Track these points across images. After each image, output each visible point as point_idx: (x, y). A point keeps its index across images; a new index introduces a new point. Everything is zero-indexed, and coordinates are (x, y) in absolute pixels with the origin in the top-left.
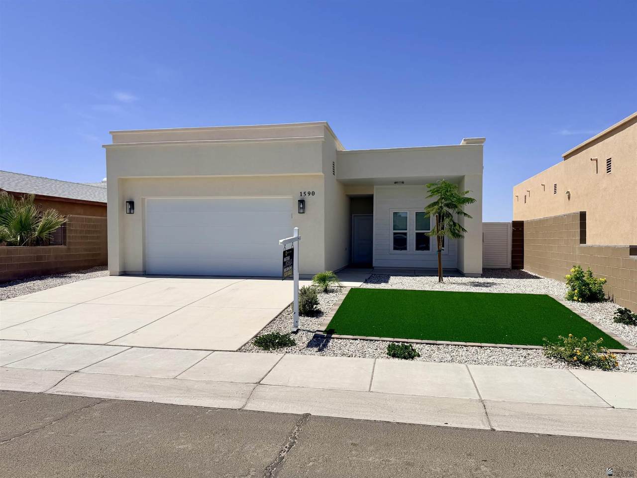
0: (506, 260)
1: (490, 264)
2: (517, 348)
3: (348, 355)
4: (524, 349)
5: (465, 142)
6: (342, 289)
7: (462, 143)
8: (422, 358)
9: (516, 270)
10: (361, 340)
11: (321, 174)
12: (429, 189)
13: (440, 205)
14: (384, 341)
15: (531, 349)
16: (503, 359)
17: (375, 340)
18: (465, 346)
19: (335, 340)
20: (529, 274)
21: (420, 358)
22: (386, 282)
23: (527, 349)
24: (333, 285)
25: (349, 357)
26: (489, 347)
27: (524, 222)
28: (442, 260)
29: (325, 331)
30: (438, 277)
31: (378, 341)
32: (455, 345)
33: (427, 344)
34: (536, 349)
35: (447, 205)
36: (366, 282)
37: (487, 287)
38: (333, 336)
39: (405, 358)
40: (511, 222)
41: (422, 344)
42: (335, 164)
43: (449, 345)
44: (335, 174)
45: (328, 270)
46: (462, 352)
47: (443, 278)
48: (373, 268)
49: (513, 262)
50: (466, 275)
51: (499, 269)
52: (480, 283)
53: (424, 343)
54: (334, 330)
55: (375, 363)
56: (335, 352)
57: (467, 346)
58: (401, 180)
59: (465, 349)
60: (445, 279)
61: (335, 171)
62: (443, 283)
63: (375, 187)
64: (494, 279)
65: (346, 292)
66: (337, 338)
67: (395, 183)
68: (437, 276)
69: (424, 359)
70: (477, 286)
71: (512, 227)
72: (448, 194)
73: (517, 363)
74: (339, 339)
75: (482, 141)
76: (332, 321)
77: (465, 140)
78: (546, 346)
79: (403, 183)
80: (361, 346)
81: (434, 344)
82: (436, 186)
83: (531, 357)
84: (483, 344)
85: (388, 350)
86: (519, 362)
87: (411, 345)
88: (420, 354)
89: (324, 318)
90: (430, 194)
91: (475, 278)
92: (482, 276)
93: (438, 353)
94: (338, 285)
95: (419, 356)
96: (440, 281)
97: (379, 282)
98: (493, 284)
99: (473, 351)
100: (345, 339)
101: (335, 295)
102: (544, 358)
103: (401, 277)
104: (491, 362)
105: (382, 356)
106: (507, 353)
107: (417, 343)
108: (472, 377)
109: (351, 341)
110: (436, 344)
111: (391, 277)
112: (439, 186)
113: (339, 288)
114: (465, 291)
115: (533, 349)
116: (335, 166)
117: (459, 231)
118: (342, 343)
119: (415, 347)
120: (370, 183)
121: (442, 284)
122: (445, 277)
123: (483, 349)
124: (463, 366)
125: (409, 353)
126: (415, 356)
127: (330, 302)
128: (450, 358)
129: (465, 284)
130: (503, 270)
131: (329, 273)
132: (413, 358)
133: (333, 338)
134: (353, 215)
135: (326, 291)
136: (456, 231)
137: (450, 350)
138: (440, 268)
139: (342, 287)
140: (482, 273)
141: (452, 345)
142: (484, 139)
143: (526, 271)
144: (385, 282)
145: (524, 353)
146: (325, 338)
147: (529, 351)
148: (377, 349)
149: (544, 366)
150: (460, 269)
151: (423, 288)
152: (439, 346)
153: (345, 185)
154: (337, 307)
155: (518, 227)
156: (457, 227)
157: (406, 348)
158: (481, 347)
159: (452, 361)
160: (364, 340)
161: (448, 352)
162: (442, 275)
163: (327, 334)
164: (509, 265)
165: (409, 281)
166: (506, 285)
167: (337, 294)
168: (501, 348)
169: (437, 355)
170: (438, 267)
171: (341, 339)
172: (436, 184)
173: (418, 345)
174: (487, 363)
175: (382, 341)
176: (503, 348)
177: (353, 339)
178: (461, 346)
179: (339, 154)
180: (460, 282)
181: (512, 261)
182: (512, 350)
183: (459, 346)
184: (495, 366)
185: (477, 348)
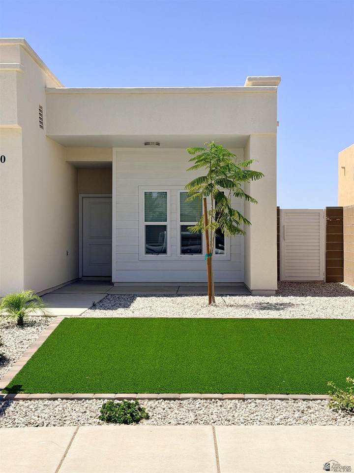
0: (318, 269)
1: (294, 275)
2: (294, 399)
3: (36, 425)
4: (304, 400)
5: (251, 83)
6: (49, 319)
7: (247, 84)
8: (153, 420)
9: (331, 284)
10: (62, 399)
11: (16, 126)
12: (193, 156)
13: (210, 182)
14: (100, 399)
15: (314, 400)
16: (270, 415)
17: (86, 399)
18: (220, 399)
19: (21, 402)
20: (349, 290)
21: (149, 421)
22: (126, 306)
23: (309, 400)
24: (33, 313)
25: (37, 426)
26: (255, 399)
27: (344, 209)
28: (213, 268)
29: (6, 389)
30: (208, 297)
31: (90, 399)
32: (206, 399)
33: (165, 399)
34: (322, 400)
35: (221, 183)
36: (94, 307)
37: (278, 309)
38: (18, 396)
39: (126, 422)
40: (324, 208)
41: (157, 399)
42: (44, 110)
43: (197, 399)
44: (45, 126)
45: (26, 289)
46: (214, 408)
47: (215, 297)
48: (112, 284)
49: (328, 271)
50: (253, 293)
51: (307, 282)
52: (271, 305)
53: (160, 399)
54: (21, 386)
55: (75, 433)
56: (16, 421)
57: (223, 400)
58: (155, 140)
59: (219, 403)
60: (218, 299)
61: (45, 122)
62: (216, 305)
63: (115, 150)
64: (293, 297)
65: (54, 324)
66: (24, 399)
67: (146, 144)
68: (206, 295)
69: (155, 422)
70: (264, 308)
71: (325, 217)
72: (222, 164)
73: (289, 420)
74: (27, 399)
75: (275, 82)
76: (21, 372)
77: (250, 79)
78: (333, 393)
79: (158, 144)
80: (60, 409)
81: (174, 399)
82: (203, 152)
83: (310, 411)
84: (247, 396)
85: (102, 412)
86: (291, 420)
87: (137, 403)
88: (150, 414)
89: (10, 367)
90: (193, 163)
91: (266, 296)
92: (278, 293)
93: (177, 412)
94: (43, 314)
95: (148, 418)
96: (210, 302)
97: (114, 307)
98: (290, 305)
99: (231, 405)
100: (38, 399)
101: (35, 330)
102: (328, 412)
103: (154, 298)
104: (251, 421)
105: (90, 421)
106: (278, 407)
107: (150, 399)
108: (215, 444)
109: (46, 402)
110: (179, 399)
111: (138, 298)
112: (206, 151)
113: (44, 318)
114: (243, 316)
115: (317, 400)
116: (44, 114)
117: (237, 223)
118: (31, 407)
119: (146, 405)
120: (105, 144)
121: (212, 308)
122: (218, 295)
123: (246, 402)
124: (208, 428)
125: (132, 415)
126: (142, 418)
127: (25, 342)
128: (193, 418)
129: (247, 306)
130: (313, 283)
131: (26, 294)
132: (137, 421)
133: (18, 399)
134: (81, 196)
135: (21, 323)
136: (234, 224)
137: (197, 406)
138: (211, 283)
139: (50, 317)
140: (277, 289)
141: (201, 399)
142: (279, 79)
143: (346, 285)
144: (124, 307)
145: (302, 405)
146: (4, 400)
147: (311, 403)
148: (85, 412)
149: (325, 423)
150: (246, 284)
151: (181, 314)
152: (181, 402)
153: (65, 145)
154: (35, 350)
155: (335, 216)
156: (236, 217)
157: (129, 406)
158: (244, 400)
159: (196, 422)
160: (67, 399)
161: (192, 410)
162: (213, 292)
163: (9, 393)
164: (322, 276)
165: (163, 304)
166: (307, 307)
167: (39, 328)
168: (271, 399)
169: (175, 416)
170: (207, 281)
171: (30, 399)
172: (203, 149)
173: (152, 402)
174: (246, 422)
175: (96, 399)
176: (275, 399)
177: (50, 399)
178: (215, 399)
179: (50, 92)
180: (241, 303)
181: (327, 269)
182: (287, 403)
183: (211, 399)
184: (255, 426)
185: (237, 401)
